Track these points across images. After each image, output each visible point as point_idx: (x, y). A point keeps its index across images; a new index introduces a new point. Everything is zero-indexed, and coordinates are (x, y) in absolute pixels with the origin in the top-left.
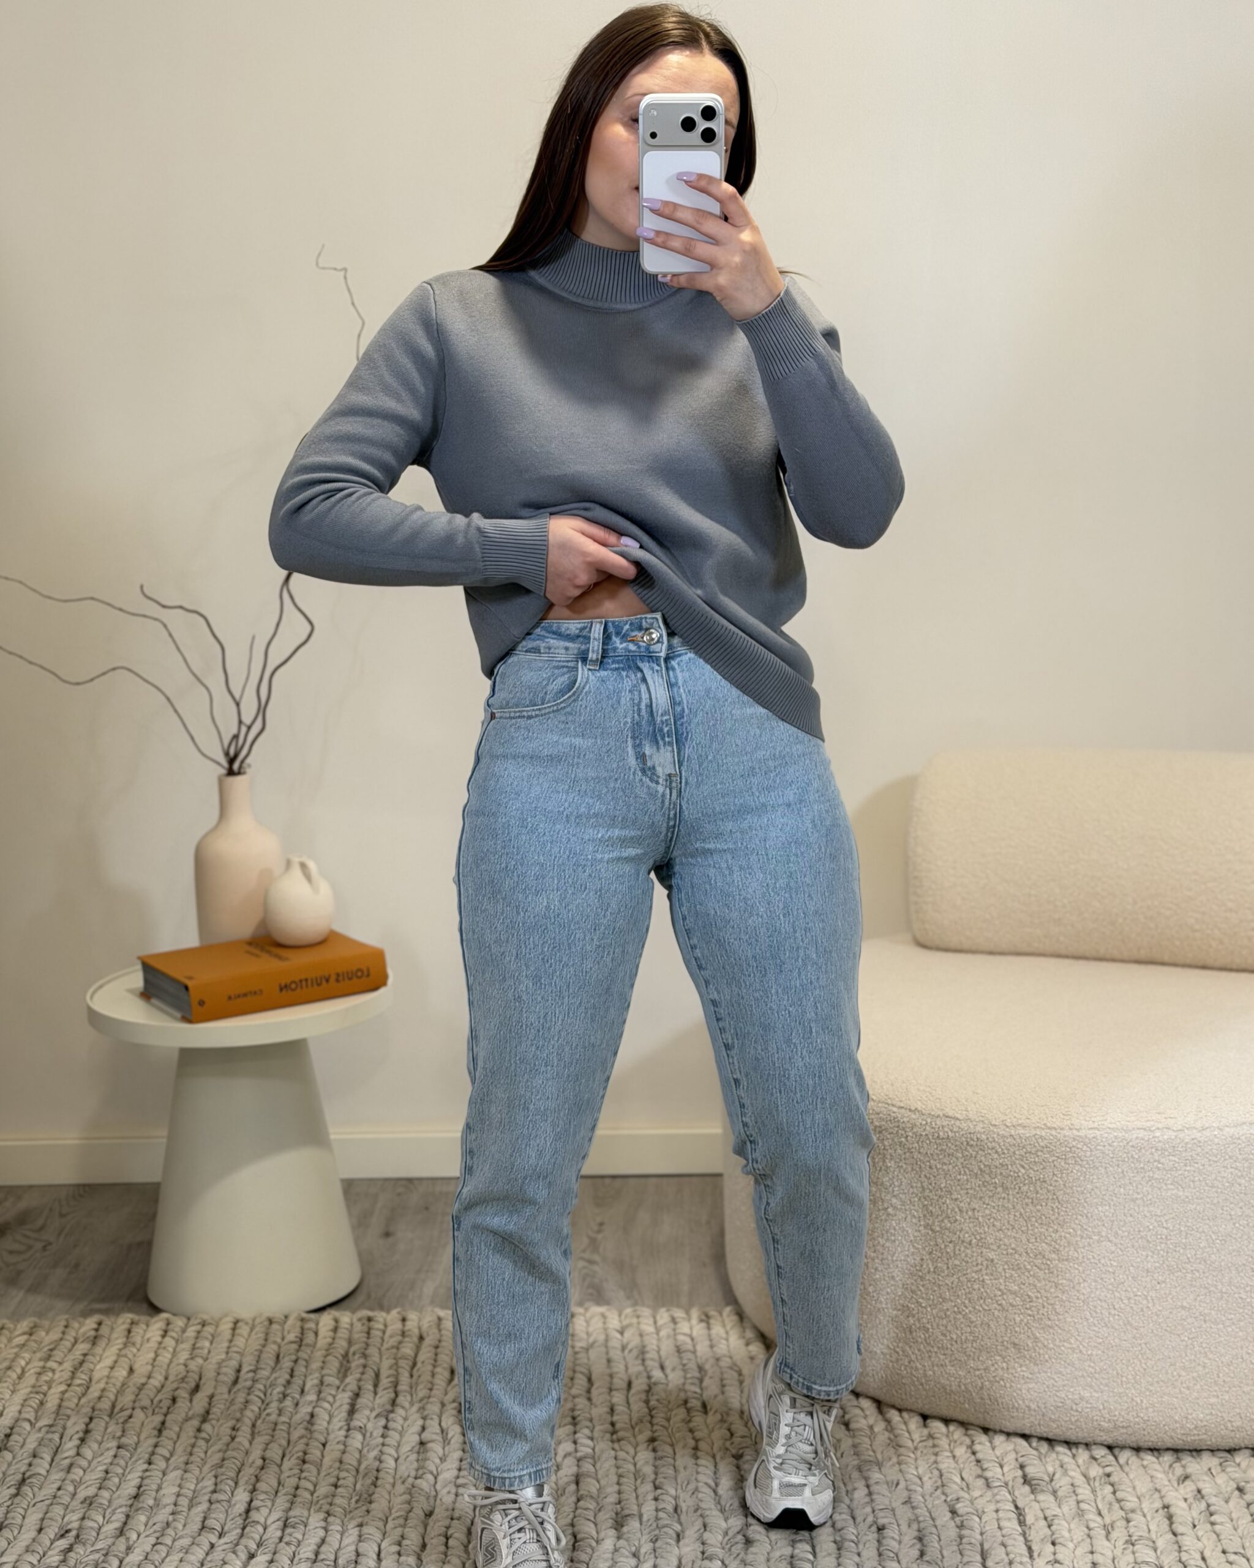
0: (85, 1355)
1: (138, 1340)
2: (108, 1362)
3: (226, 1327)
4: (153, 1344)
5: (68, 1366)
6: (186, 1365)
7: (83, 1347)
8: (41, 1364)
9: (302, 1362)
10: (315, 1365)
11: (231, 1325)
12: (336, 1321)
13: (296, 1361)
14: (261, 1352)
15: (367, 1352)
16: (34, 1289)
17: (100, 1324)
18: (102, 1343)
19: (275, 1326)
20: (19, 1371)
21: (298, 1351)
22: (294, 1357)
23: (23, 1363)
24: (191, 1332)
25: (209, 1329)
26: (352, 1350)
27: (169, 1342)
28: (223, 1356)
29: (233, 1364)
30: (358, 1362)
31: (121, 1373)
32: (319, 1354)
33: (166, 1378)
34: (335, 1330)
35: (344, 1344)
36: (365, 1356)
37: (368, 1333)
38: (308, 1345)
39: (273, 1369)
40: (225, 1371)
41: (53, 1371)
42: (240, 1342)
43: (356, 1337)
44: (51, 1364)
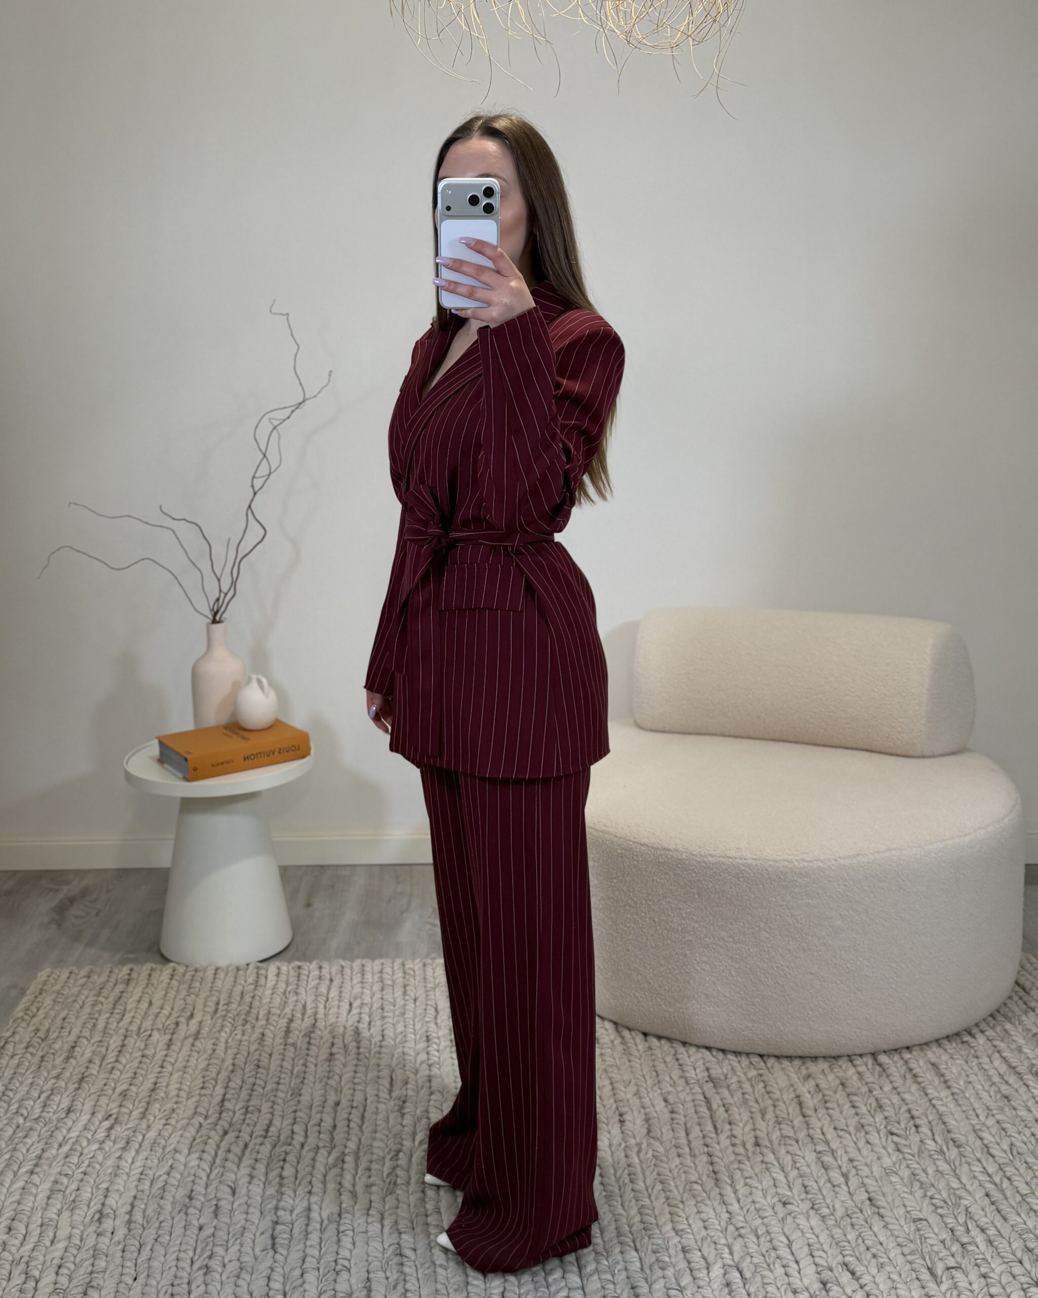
0: (122, 992)
1: (155, 982)
2: (136, 997)
3: (210, 973)
4: (165, 985)
5: (111, 1000)
6: (185, 1000)
7: (120, 987)
8: (95, 998)
9: (257, 998)
10: (265, 1001)
11: (213, 972)
12: (279, 969)
13: (253, 997)
14: (232, 990)
15: (298, 991)
16: (90, 944)
17: (131, 970)
18: (133, 984)
19: (241, 973)
20: (81, 1003)
21: (255, 990)
22: (252, 995)
23: (83, 997)
24: (188, 977)
25: (200, 974)
26: (289, 989)
27: (175, 983)
28: (208, 993)
29: (214, 999)
30: (292, 999)
31: (144, 1005)
32: (268, 993)
33: (172, 1009)
34: (278, 975)
35: (283, 985)
36: (297, 994)
37: (299, 977)
38: (261, 986)
39: (239, 1003)
40: (209, 1004)
41: (102, 1003)
42: (219, 983)
43: (291, 980)
44: (101, 999)
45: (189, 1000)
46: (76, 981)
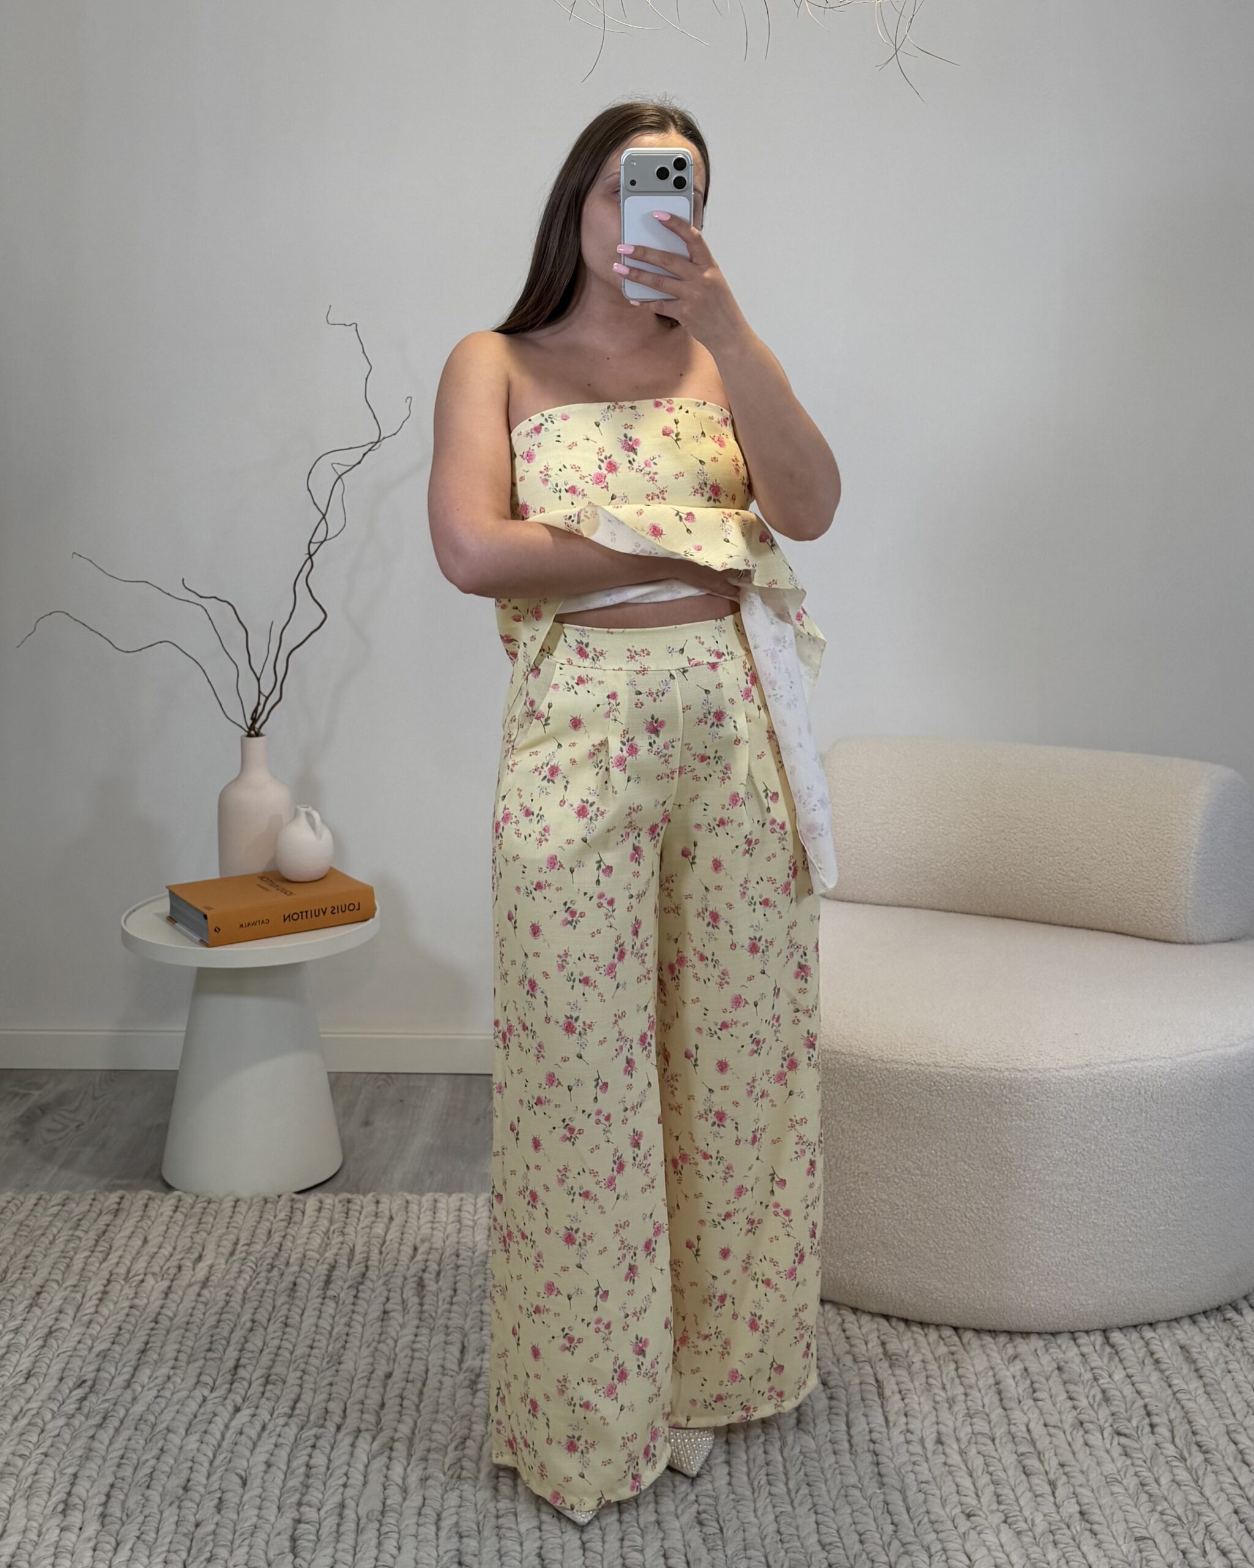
0: (107, 1225)
1: (153, 1214)
2: (127, 1232)
3: (228, 1205)
4: (165, 1219)
5: (92, 1235)
6: (192, 1238)
7: (106, 1218)
8: (71, 1232)
9: (289, 1238)
10: (300, 1242)
11: (232, 1203)
12: (321, 1202)
13: (284, 1237)
14: (256, 1227)
15: (346, 1230)
16: (66, 1165)
17: (122, 1198)
18: (122, 1215)
19: (269, 1205)
20: (51, 1237)
21: (287, 1227)
22: (283, 1233)
23: (55, 1231)
24: (198, 1209)
25: (213, 1206)
26: (332, 1228)
27: (179, 1216)
28: (224, 1231)
29: (232, 1237)
30: (336, 1239)
31: (137, 1242)
32: (305, 1231)
33: (175, 1249)
34: (320, 1210)
35: (326, 1223)
36: (343, 1234)
37: (347, 1213)
38: (295, 1223)
39: (265, 1243)
40: (225, 1243)
41: (80, 1239)
42: (238, 1218)
43: (336, 1216)
44: (78, 1233)
45: (198, 1238)
46: (45, 1209)
